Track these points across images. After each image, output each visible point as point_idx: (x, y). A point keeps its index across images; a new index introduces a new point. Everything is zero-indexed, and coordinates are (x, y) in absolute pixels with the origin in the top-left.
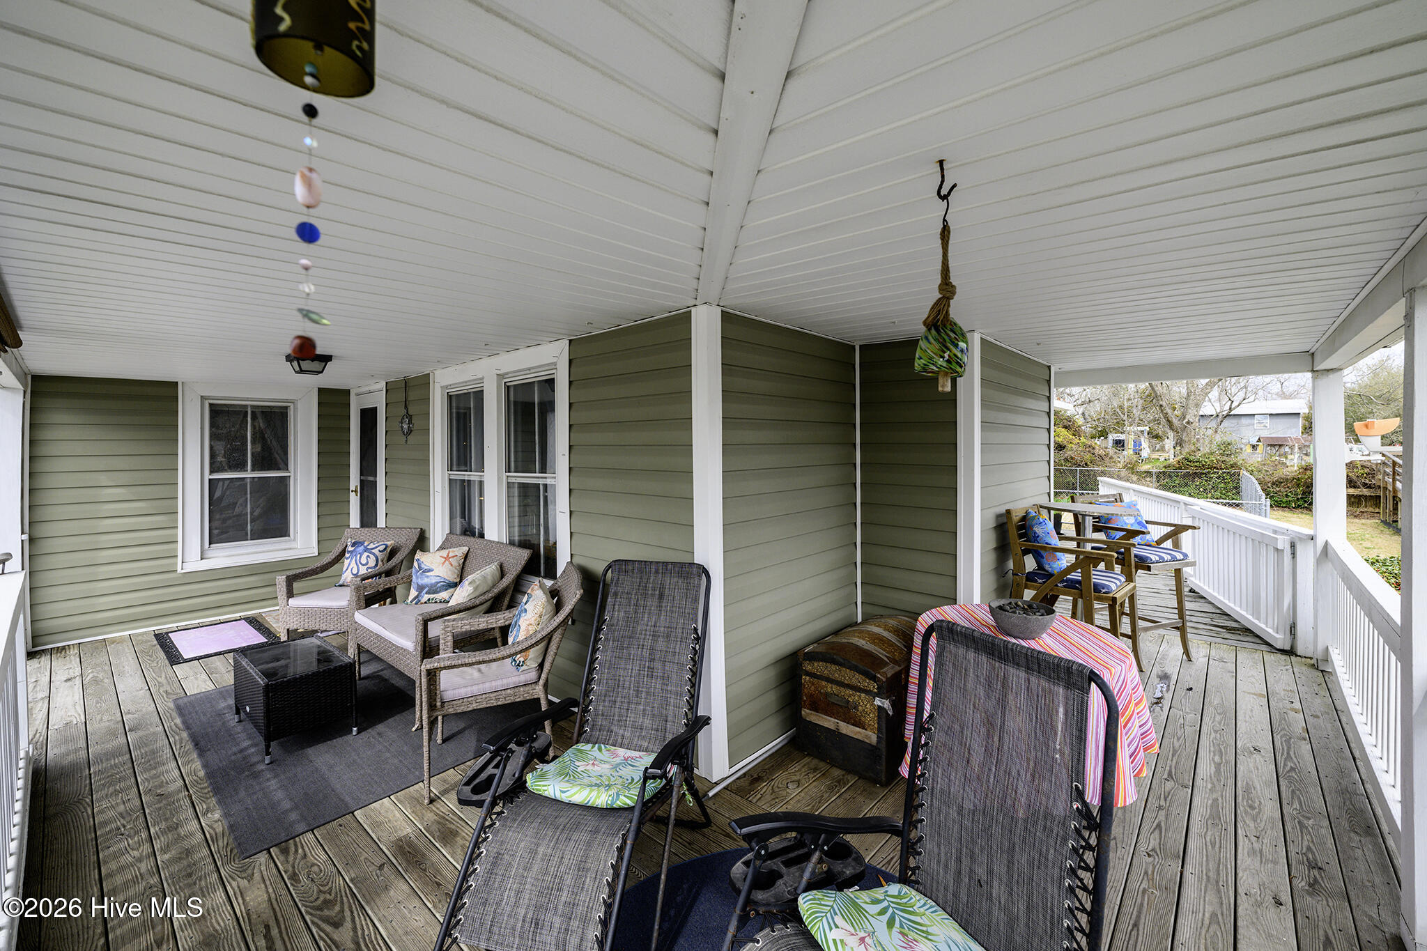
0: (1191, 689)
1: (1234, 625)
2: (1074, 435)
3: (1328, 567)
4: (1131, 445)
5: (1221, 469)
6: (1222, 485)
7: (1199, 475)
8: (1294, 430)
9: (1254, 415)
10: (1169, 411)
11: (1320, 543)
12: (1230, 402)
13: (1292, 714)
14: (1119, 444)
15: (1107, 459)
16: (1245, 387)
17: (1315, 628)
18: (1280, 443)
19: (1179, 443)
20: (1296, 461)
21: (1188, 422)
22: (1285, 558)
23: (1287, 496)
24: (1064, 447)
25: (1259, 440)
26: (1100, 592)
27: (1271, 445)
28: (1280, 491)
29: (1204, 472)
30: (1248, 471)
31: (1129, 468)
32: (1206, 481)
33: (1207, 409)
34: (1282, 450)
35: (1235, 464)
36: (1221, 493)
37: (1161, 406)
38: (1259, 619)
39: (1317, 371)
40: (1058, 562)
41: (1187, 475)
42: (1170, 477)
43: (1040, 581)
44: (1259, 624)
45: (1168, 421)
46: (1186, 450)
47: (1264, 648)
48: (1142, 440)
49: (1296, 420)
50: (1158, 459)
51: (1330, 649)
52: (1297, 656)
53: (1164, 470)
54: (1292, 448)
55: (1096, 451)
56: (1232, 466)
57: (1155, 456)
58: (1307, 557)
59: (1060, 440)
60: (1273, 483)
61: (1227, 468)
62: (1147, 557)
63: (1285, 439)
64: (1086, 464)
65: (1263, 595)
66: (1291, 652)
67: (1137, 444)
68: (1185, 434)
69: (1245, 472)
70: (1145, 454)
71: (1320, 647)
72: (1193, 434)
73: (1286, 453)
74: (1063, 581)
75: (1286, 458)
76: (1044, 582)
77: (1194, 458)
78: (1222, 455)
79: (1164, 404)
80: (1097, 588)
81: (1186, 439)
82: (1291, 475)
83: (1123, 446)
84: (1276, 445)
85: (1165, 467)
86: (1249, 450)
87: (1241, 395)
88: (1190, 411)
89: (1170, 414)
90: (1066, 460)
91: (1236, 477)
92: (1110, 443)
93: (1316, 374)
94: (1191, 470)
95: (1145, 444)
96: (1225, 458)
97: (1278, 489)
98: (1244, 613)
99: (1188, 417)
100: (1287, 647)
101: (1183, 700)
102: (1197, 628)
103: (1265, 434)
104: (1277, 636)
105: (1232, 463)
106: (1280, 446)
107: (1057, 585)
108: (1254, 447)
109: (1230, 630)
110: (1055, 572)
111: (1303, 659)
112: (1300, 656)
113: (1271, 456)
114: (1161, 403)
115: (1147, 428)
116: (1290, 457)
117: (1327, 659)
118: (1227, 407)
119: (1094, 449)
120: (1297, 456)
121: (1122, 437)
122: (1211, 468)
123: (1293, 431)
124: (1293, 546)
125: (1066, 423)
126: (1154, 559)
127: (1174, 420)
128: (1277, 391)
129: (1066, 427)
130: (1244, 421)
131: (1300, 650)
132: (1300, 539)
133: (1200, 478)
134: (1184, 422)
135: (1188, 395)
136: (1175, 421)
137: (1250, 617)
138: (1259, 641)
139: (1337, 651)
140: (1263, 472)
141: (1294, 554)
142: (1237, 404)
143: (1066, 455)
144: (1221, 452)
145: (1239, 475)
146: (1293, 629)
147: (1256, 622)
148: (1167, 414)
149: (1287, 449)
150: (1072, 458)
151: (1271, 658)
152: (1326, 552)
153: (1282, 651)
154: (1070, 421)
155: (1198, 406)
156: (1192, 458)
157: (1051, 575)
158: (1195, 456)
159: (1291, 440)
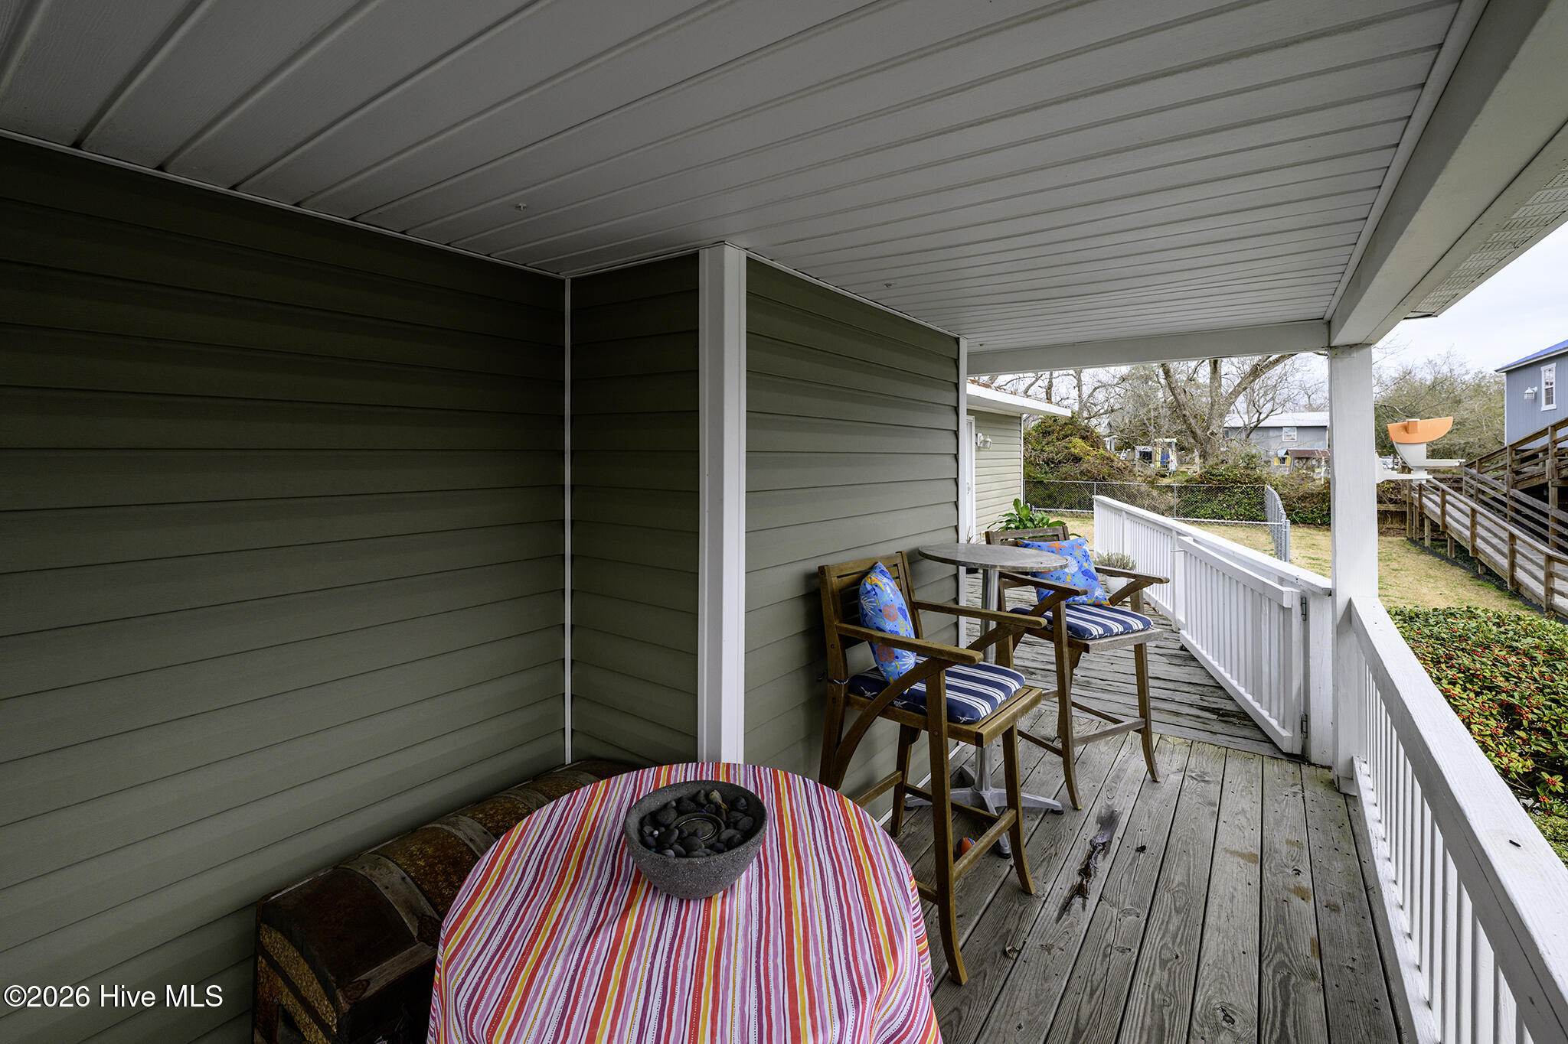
0: (1142, 849)
1: (1229, 706)
2: (1092, 446)
3: (1352, 640)
4: (1159, 457)
5: (1245, 483)
6: (1246, 501)
7: (1221, 490)
8: (1321, 443)
9: (1282, 427)
10: (1192, 421)
11: (1341, 602)
12: (1257, 414)
13: (1296, 902)
14: (1147, 456)
15: (1126, 472)
16: (1273, 399)
17: (1335, 723)
18: (1307, 456)
19: (1204, 456)
20: (1322, 474)
21: (1212, 434)
22: (1294, 620)
23: (1312, 512)
24: (1080, 459)
25: (1287, 453)
26: (958, 721)
27: (1299, 458)
28: (1305, 507)
29: (1228, 486)
30: (1272, 485)
31: (1149, 482)
32: (1229, 496)
33: (1234, 420)
34: (1309, 463)
35: (1260, 478)
36: (1245, 509)
37: (1184, 415)
38: (1260, 701)
39: (1335, 347)
40: (896, 663)
41: (1209, 490)
42: (1193, 491)
43: (868, 694)
44: (1260, 710)
45: (1192, 432)
46: (1211, 461)
47: (1265, 749)
48: (1170, 452)
49: (1323, 433)
50: (1186, 472)
51: (1357, 764)
52: (1310, 764)
53: (1185, 484)
54: (1319, 461)
55: (1115, 464)
56: (1256, 480)
57: (1183, 468)
58: (1323, 622)
59: (1076, 451)
60: (1299, 499)
61: (1251, 483)
62: (1086, 630)
63: (1312, 452)
64: (1103, 477)
65: (1265, 668)
66: (1301, 758)
67: (1165, 457)
68: (1209, 446)
69: (1269, 487)
70: (1173, 466)
71: (1342, 759)
72: (1217, 446)
73: (1313, 466)
74: (902, 697)
75: (1314, 471)
76: (874, 696)
77: (1216, 471)
78: (1246, 468)
79: (1187, 414)
80: (955, 711)
81: (1210, 451)
82: (1316, 490)
83: (1151, 458)
84: (1303, 457)
85: (1187, 481)
86: (1276, 463)
87: (1269, 406)
88: (1214, 421)
89: (1193, 424)
90: (1082, 473)
91: (1260, 492)
92: (1138, 456)
93: (1334, 352)
94: (1214, 484)
95: (1173, 457)
96: (1249, 472)
97: (1303, 505)
98: (1242, 690)
99: (1212, 428)
100: (1297, 751)
101: (1126, 877)
102: (1178, 714)
103: (1294, 447)
104: (1285, 733)
105: (1256, 476)
106: (1308, 459)
107: (892, 704)
108: (1283, 460)
109: (1223, 715)
110: (891, 680)
111: (1320, 770)
112: (1314, 765)
113: (1299, 469)
114: (1184, 412)
115: (1175, 440)
116: (1317, 470)
117: (1351, 777)
118: (1255, 419)
119: (1112, 461)
120: (1324, 469)
121: (1149, 449)
122: (1235, 482)
123: (1318, 445)
124: (1304, 603)
125: (1084, 433)
126: (1095, 633)
127: (1198, 430)
128: (1304, 403)
129: (1083, 438)
130: (1272, 433)
131: (1315, 756)
132: (1314, 594)
133: (1223, 493)
134: (1208, 433)
135: (1212, 405)
136: (1199, 432)
137: (1249, 697)
138: (1260, 737)
139: (1366, 768)
140: (1289, 486)
141: (1305, 616)
142: (1265, 415)
143: (1082, 468)
144: (1245, 464)
145: (1263, 490)
146: (1305, 721)
147: (1257, 705)
148: (1190, 424)
149: (1314, 462)
150: (1089, 472)
151: (1273, 769)
152: (1349, 619)
153: (1291, 757)
154: (1088, 432)
155: (1222, 416)
156: (1215, 472)
157: (886, 683)
158: (1218, 469)
159: (1318, 453)
